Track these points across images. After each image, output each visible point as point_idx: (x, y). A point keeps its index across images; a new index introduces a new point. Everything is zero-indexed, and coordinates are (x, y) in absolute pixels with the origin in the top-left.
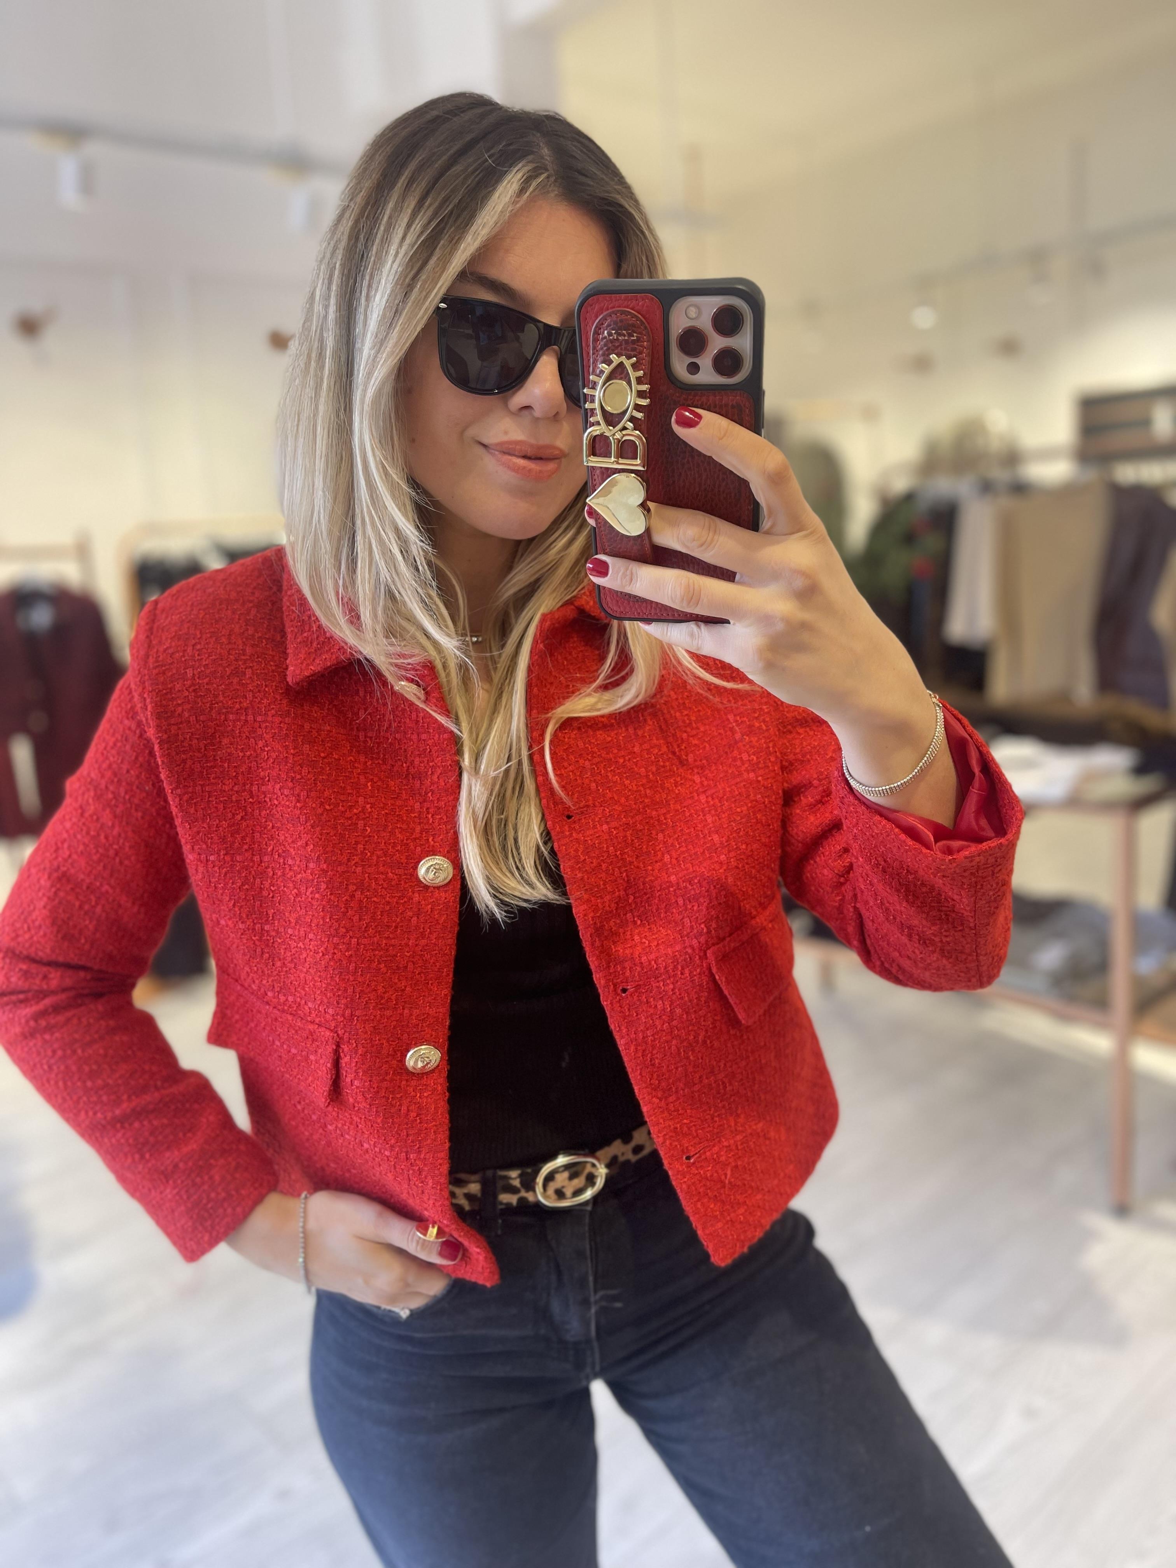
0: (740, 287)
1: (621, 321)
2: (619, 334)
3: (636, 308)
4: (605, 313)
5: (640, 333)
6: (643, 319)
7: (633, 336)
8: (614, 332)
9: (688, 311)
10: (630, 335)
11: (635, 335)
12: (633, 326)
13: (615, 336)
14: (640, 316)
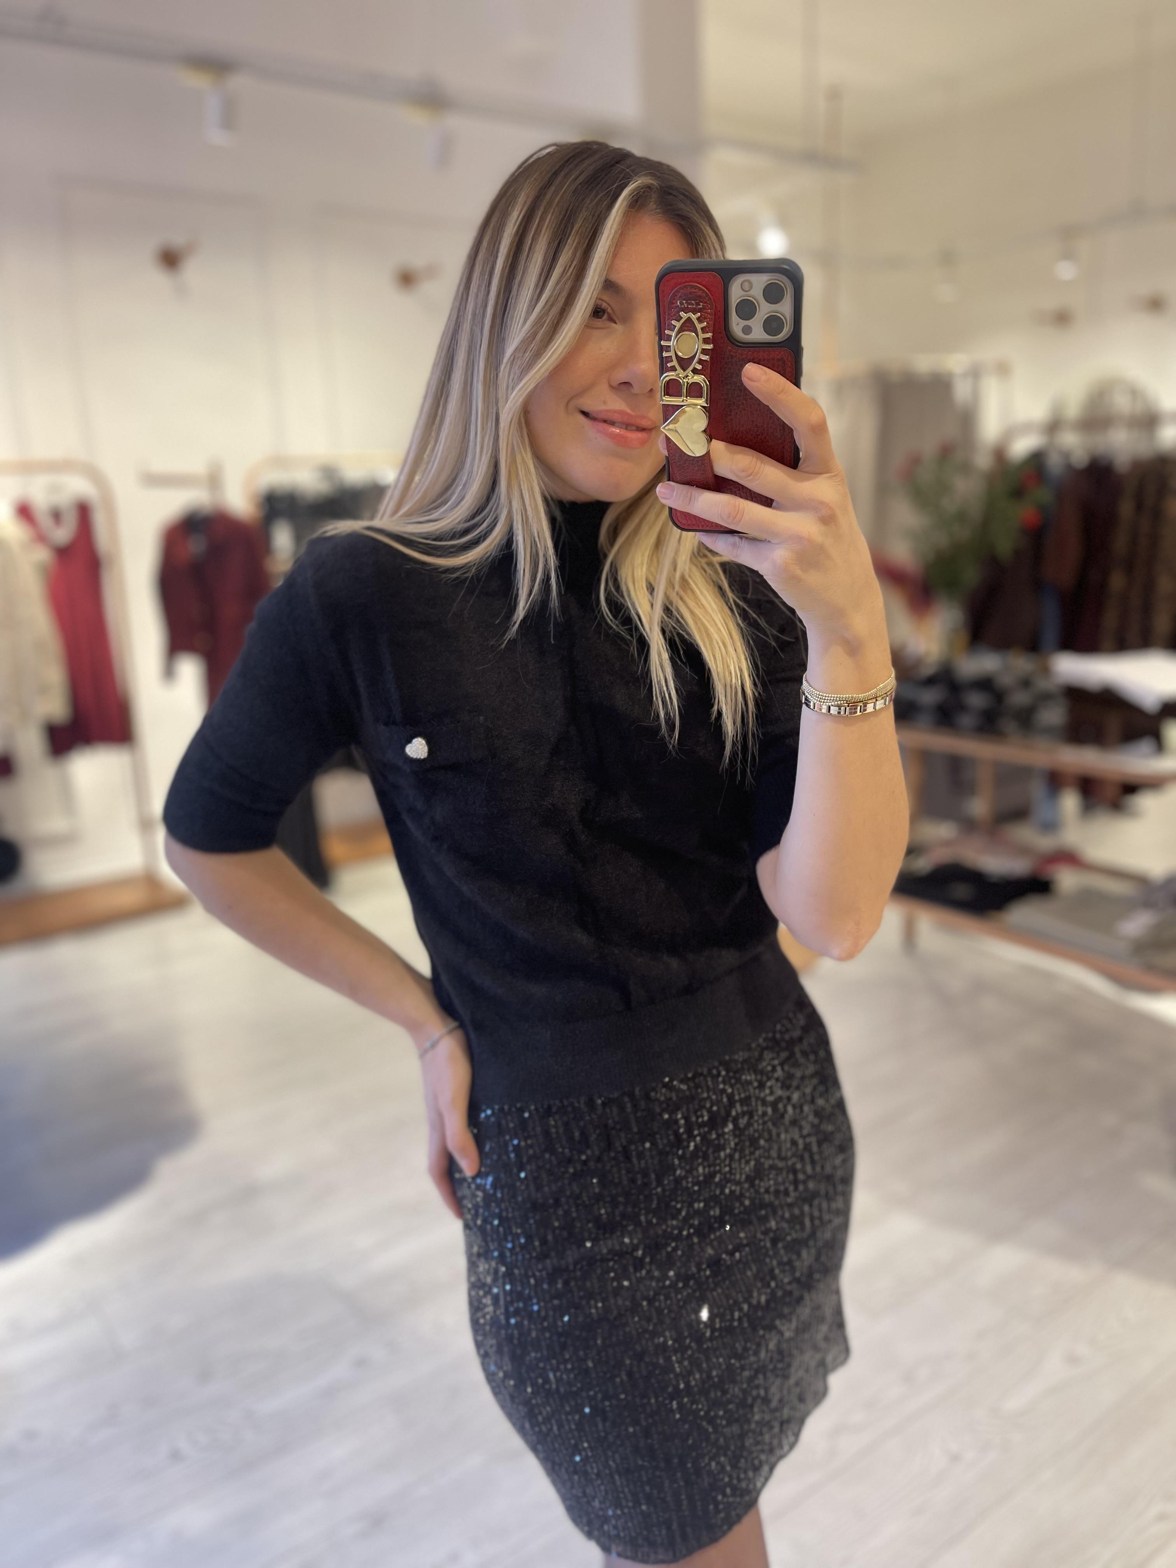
0: (785, 267)
1: (691, 293)
3: (704, 283)
4: (678, 287)
5: (705, 303)
6: (707, 291)
7: (700, 305)
8: (684, 302)
9: (743, 285)
10: (698, 304)
11: (701, 304)
12: (700, 297)
13: (686, 305)
14: (705, 289)
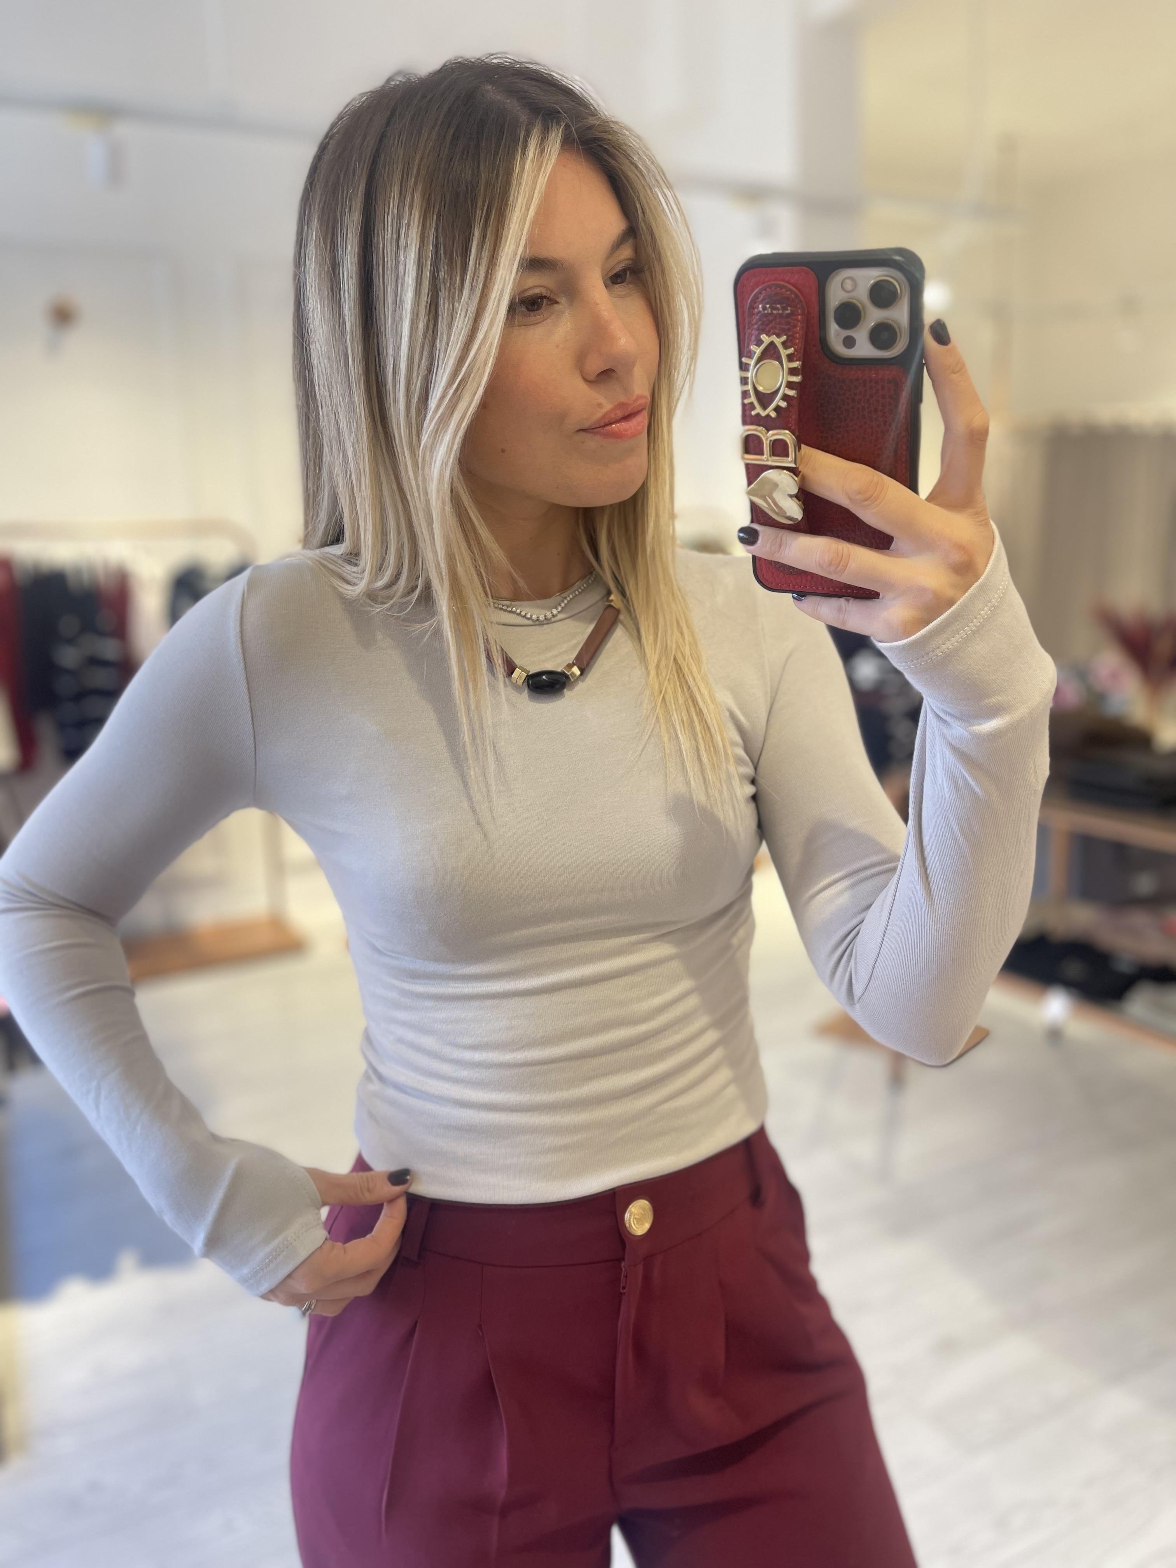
0: (898, 258)
1: (776, 295)
2: (773, 308)
3: (792, 281)
4: (760, 288)
5: (795, 307)
6: (798, 293)
7: (787, 310)
8: (768, 306)
9: (844, 283)
10: (784, 309)
11: (789, 308)
12: (788, 299)
13: (768, 310)
14: (794, 289)
